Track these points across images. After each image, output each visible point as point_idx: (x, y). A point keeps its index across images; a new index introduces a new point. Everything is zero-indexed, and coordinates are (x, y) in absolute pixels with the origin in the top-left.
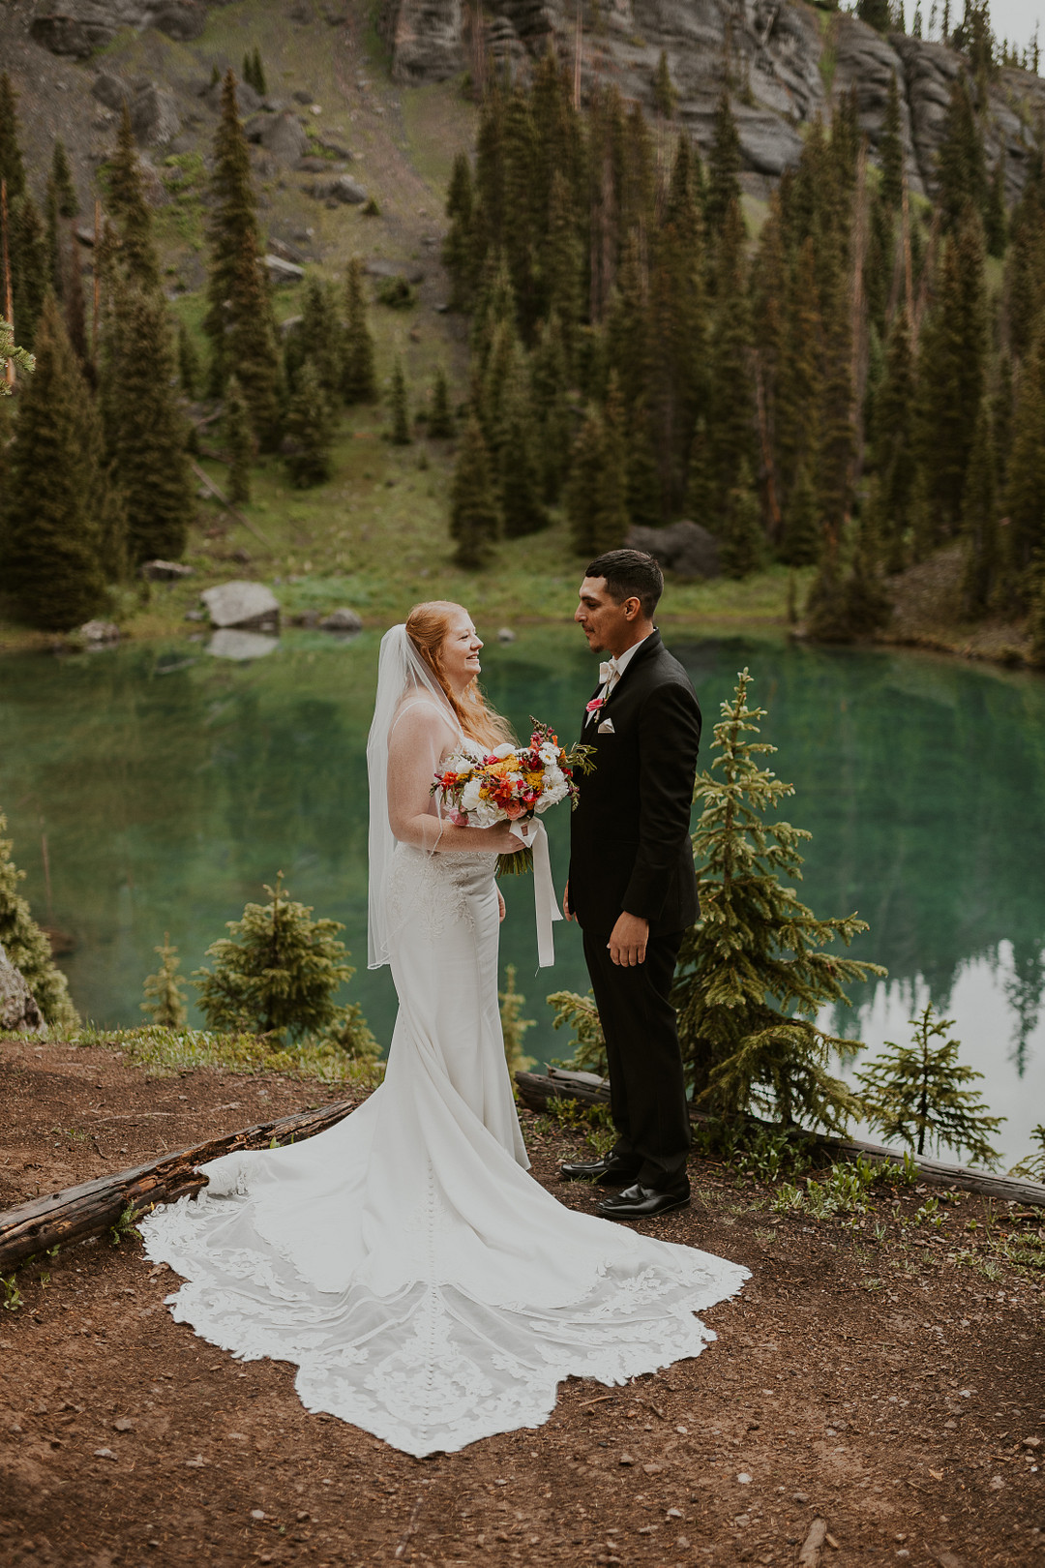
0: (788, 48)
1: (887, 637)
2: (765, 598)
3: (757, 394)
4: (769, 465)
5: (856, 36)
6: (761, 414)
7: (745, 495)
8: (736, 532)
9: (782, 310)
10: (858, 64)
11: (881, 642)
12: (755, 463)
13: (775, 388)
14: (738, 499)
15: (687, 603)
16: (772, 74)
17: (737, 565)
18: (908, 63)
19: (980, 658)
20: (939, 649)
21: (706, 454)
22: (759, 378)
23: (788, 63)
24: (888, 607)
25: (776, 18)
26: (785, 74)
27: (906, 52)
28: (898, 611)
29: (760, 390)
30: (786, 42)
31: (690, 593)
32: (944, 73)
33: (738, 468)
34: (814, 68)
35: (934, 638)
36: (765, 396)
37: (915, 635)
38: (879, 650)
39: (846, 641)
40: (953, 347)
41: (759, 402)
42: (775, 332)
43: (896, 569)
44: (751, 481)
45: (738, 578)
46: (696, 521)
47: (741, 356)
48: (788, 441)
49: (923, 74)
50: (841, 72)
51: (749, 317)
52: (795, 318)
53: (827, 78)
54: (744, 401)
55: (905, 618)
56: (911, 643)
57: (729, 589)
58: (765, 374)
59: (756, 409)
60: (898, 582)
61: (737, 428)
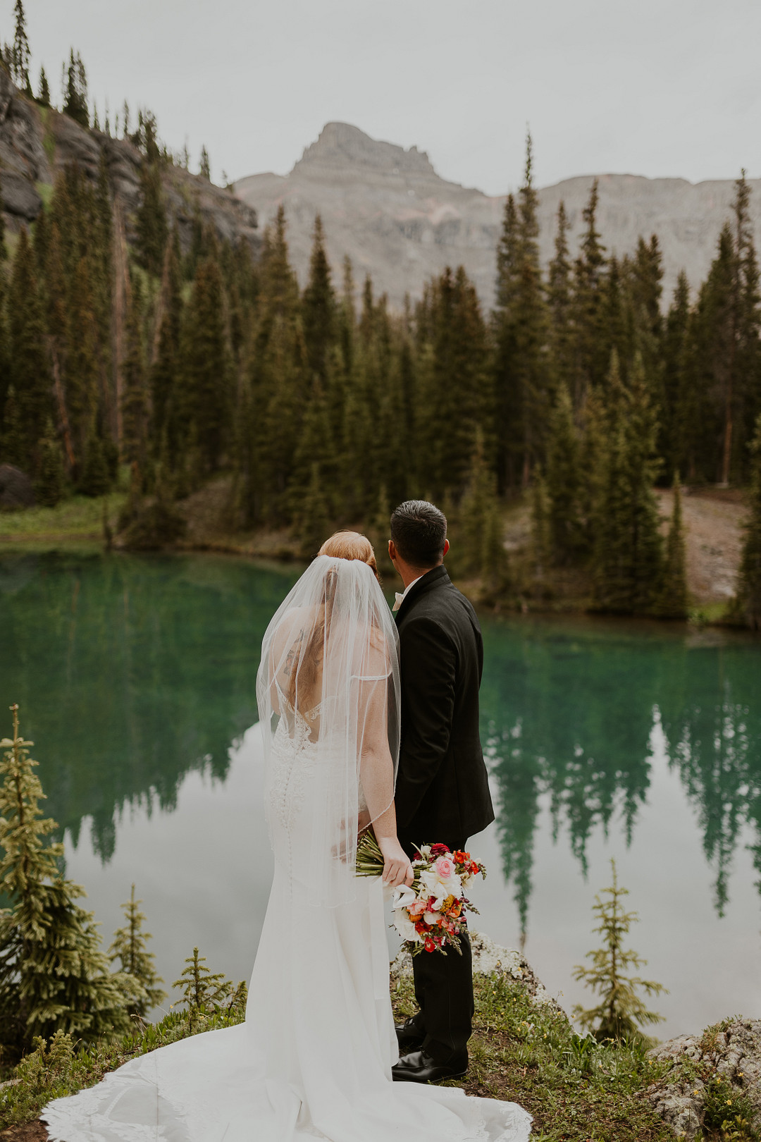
0: (20, 128)
1: (188, 544)
2: (76, 520)
3: (55, 371)
4: (65, 422)
5: (67, 126)
6: (57, 385)
7: (52, 445)
8: (47, 472)
9: (67, 309)
10: (72, 146)
11: (181, 548)
12: (56, 422)
13: (67, 367)
14: (46, 447)
15: (15, 526)
16: (11, 144)
17: (47, 496)
18: (106, 151)
19: (262, 556)
20: (227, 551)
21: (16, 413)
22: (55, 358)
23: (21, 139)
24: (182, 523)
25: (10, 105)
26: (20, 145)
27: (104, 143)
28: (191, 525)
29: (56, 368)
30: (19, 123)
31: (16, 518)
32: (131, 160)
33: (45, 424)
34: (40, 145)
35: (222, 542)
36: (60, 371)
37: (207, 542)
38: (179, 554)
39: (155, 548)
40: (207, 339)
41: (55, 375)
42: (63, 325)
43: (181, 496)
44: (54, 434)
45: (52, 505)
46: (12, 463)
47: (40, 341)
48: (77, 404)
49: (116, 160)
50: (58, 151)
51: (43, 313)
52: (76, 315)
53: (50, 154)
54: (45, 375)
55: (197, 530)
56: (204, 548)
57: (46, 514)
58: (60, 356)
59: (53, 382)
60: (186, 505)
61: (38, 395)
